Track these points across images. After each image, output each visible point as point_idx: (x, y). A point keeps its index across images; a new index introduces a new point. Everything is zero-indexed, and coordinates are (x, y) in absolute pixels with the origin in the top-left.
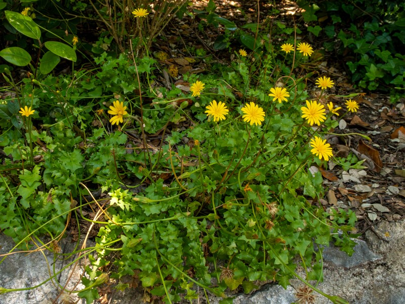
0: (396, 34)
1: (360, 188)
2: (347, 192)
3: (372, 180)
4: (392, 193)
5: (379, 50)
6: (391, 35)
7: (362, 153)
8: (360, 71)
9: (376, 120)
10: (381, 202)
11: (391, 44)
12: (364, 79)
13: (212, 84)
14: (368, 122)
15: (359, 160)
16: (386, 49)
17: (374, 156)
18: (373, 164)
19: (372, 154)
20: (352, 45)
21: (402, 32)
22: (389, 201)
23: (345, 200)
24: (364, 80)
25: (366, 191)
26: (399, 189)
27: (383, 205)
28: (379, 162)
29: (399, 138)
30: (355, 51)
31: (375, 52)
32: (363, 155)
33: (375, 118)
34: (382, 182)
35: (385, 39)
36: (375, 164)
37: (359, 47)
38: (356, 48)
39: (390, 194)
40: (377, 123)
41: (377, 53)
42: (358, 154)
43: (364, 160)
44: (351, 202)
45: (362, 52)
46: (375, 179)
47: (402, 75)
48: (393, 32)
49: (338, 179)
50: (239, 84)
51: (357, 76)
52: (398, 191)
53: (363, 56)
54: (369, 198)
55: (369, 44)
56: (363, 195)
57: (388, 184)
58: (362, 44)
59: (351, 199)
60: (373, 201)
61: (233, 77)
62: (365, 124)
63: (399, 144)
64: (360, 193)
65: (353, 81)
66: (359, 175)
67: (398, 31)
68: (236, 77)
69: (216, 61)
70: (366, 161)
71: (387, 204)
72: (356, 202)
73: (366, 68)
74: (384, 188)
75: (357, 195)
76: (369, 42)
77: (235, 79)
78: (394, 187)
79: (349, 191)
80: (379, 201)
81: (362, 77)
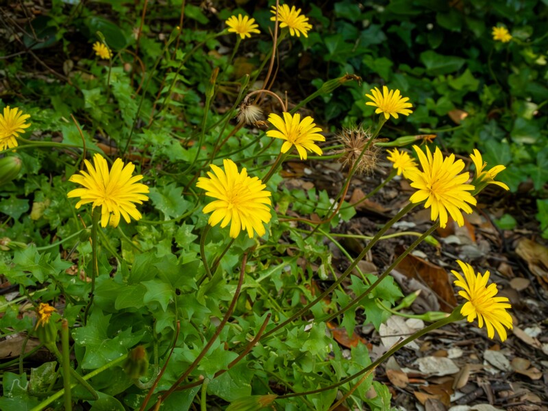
0: (393, 29)
1: (429, 365)
2: (405, 379)
3: (443, 340)
4: (495, 368)
5: (369, 57)
6: (384, 29)
7: (409, 278)
8: (340, 97)
9: (395, 197)
10: (490, 398)
11: (386, 46)
12: (350, 113)
13: (38, 122)
14: (380, 202)
15: (406, 294)
16: (380, 55)
17: (434, 280)
18: (436, 301)
19: (431, 278)
20: (318, 47)
21: (403, 24)
22: (505, 394)
23: (406, 401)
24: (350, 116)
25: (447, 372)
26: (506, 357)
27: (495, 405)
28: (448, 295)
29: (458, 233)
30: (327, 58)
31: (365, 61)
32: (413, 281)
33: (393, 194)
34: (465, 342)
35: (374, 36)
36: (439, 301)
37: (332, 49)
38: (327, 51)
39: (493, 371)
40: (398, 203)
41: (368, 61)
42: (403, 280)
43: (417, 293)
44: (424, 406)
45: (338, 59)
46: (449, 337)
47: (424, 105)
48: (388, 25)
49: (374, 347)
50: (110, 120)
51: (333, 109)
52: (507, 362)
53: (343, 66)
54: (460, 391)
55: (352, 45)
56: (440, 382)
57: (476, 347)
58: (336, 44)
59: (421, 397)
60: (472, 396)
61: (96, 102)
62: (381, 209)
63: (463, 248)
64: (433, 378)
65: (328, 118)
66: (410, 329)
67: (398, 23)
68: (102, 102)
69: (31, 75)
70: (421, 296)
71: (505, 402)
72: (435, 405)
73: (353, 92)
74: (474, 357)
75: (426, 384)
76: (351, 41)
77: (101, 107)
78: (496, 353)
79: (410, 376)
80: (485, 394)
81: (345, 109)
